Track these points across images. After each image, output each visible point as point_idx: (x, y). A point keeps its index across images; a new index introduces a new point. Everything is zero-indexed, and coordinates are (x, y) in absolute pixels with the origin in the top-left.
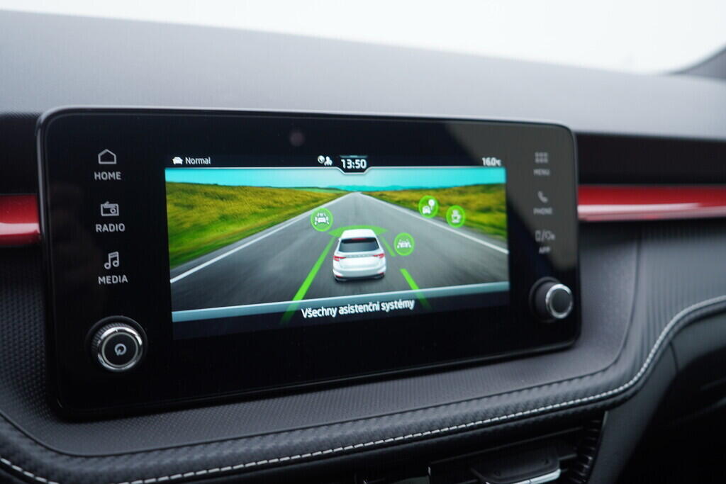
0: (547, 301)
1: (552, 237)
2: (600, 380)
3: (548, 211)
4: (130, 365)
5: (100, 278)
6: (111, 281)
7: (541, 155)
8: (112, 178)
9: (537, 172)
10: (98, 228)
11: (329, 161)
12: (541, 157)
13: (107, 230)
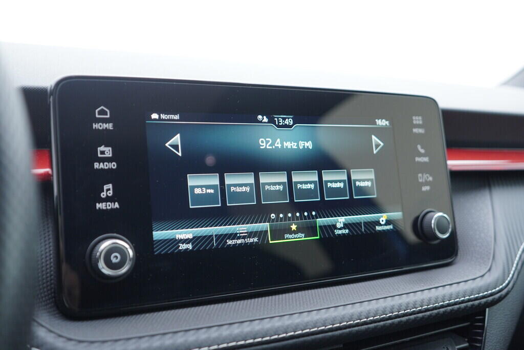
0: (433, 225)
1: (431, 179)
3: (426, 159)
4: (124, 270)
5: (97, 204)
6: (106, 207)
7: (417, 118)
8: (106, 128)
9: (415, 130)
10: (96, 165)
11: (266, 120)
12: (417, 120)
13: (103, 167)
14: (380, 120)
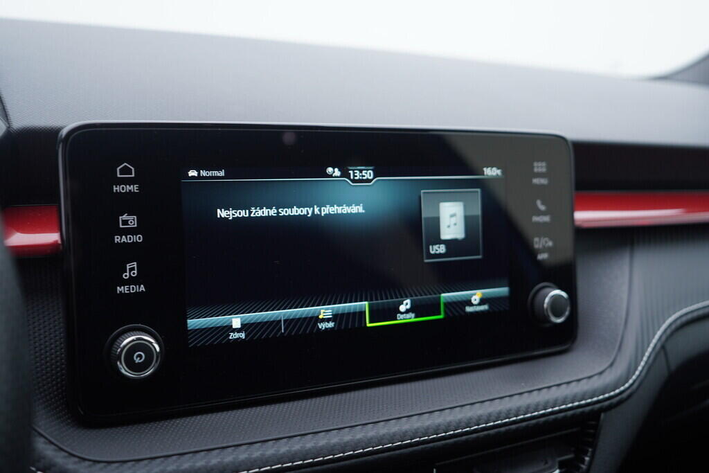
0: (545, 305)
1: (550, 244)
2: (597, 383)
3: (546, 219)
4: (149, 372)
5: (118, 288)
6: (129, 290)
7: (540, 164)
8: (130, 191)
9: (536, 181)
10: (117, 239)
11: (337, 172)
12: (540, 167)
13: (125, 240)
14: (489, 168)
